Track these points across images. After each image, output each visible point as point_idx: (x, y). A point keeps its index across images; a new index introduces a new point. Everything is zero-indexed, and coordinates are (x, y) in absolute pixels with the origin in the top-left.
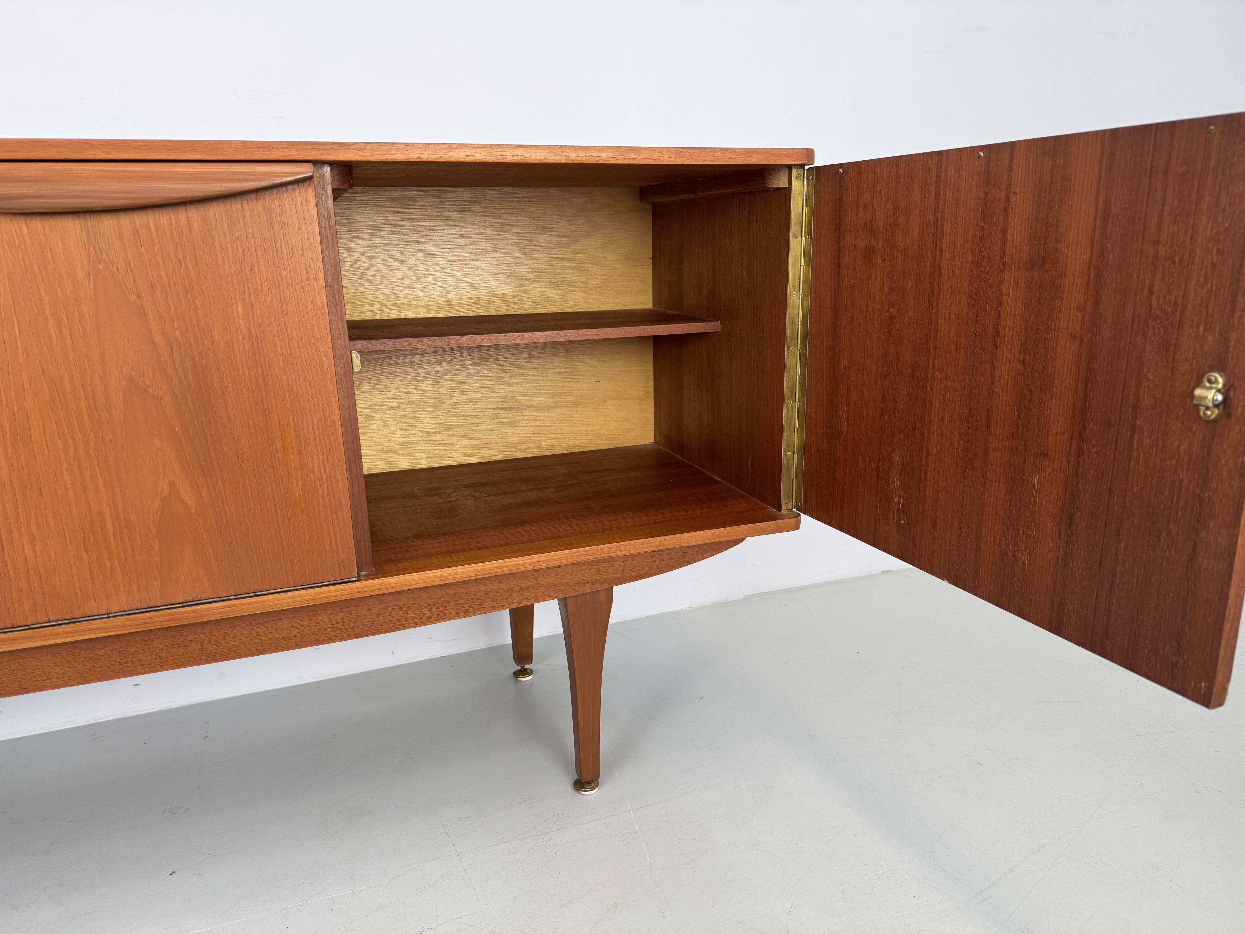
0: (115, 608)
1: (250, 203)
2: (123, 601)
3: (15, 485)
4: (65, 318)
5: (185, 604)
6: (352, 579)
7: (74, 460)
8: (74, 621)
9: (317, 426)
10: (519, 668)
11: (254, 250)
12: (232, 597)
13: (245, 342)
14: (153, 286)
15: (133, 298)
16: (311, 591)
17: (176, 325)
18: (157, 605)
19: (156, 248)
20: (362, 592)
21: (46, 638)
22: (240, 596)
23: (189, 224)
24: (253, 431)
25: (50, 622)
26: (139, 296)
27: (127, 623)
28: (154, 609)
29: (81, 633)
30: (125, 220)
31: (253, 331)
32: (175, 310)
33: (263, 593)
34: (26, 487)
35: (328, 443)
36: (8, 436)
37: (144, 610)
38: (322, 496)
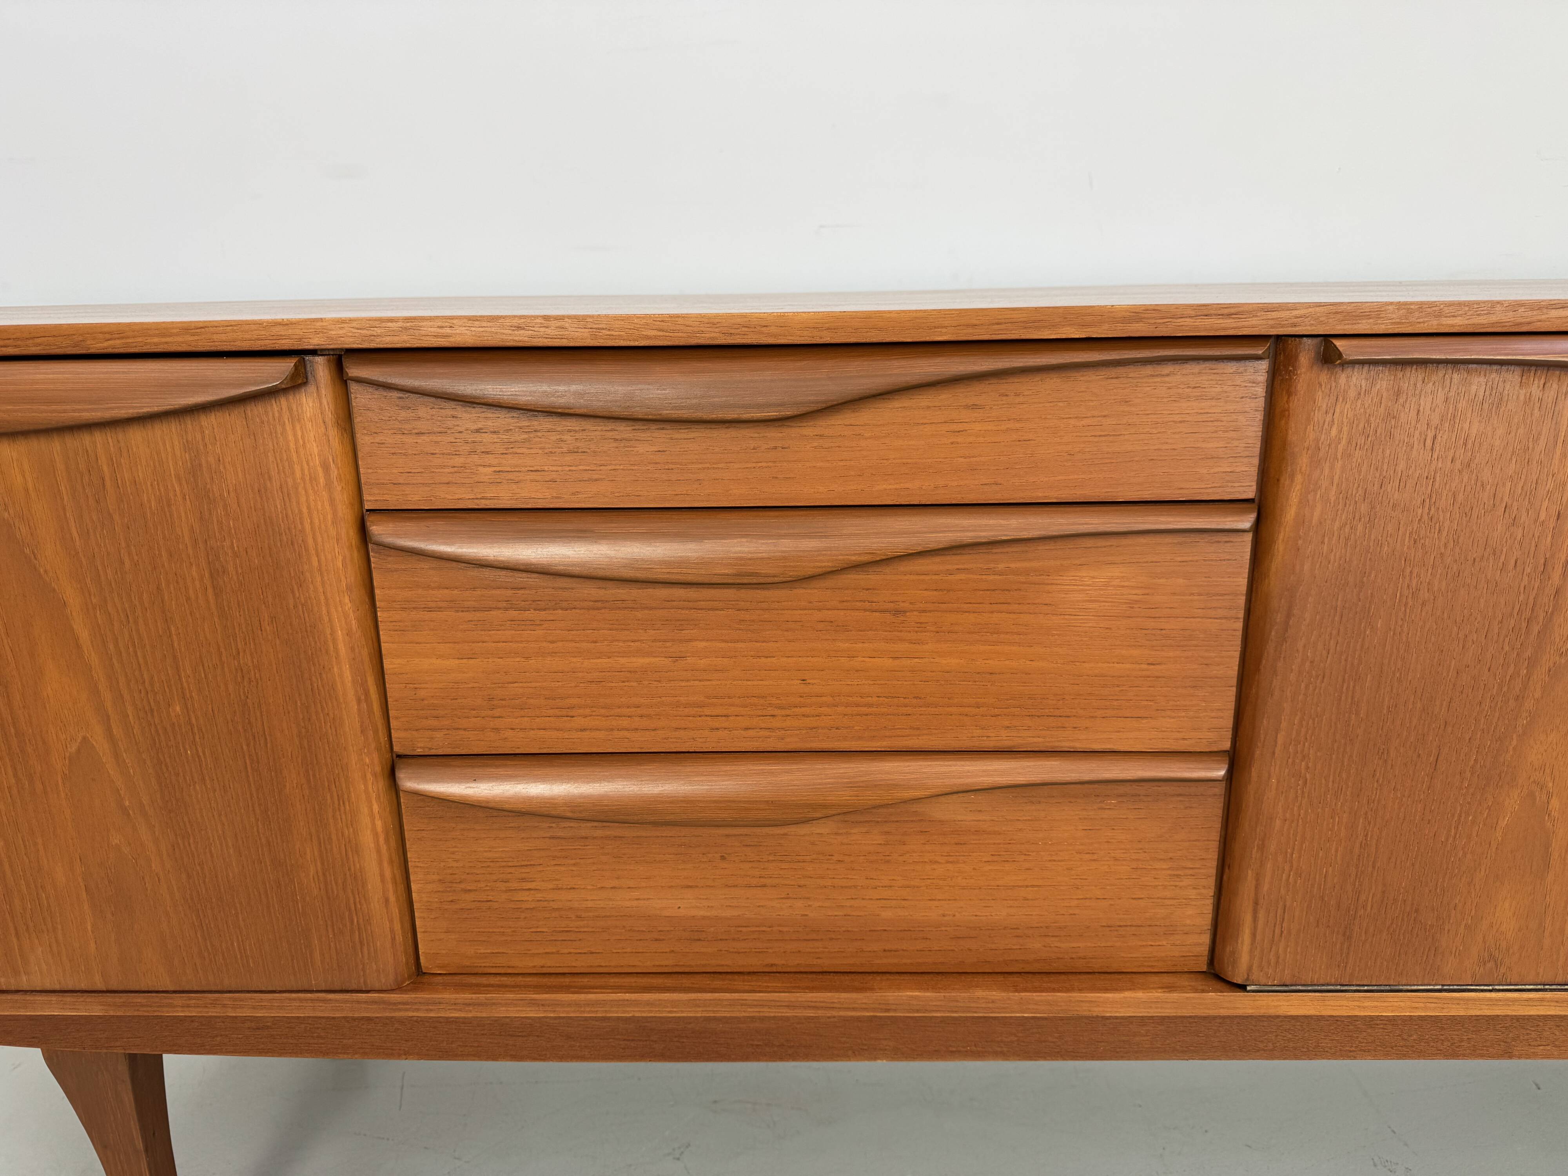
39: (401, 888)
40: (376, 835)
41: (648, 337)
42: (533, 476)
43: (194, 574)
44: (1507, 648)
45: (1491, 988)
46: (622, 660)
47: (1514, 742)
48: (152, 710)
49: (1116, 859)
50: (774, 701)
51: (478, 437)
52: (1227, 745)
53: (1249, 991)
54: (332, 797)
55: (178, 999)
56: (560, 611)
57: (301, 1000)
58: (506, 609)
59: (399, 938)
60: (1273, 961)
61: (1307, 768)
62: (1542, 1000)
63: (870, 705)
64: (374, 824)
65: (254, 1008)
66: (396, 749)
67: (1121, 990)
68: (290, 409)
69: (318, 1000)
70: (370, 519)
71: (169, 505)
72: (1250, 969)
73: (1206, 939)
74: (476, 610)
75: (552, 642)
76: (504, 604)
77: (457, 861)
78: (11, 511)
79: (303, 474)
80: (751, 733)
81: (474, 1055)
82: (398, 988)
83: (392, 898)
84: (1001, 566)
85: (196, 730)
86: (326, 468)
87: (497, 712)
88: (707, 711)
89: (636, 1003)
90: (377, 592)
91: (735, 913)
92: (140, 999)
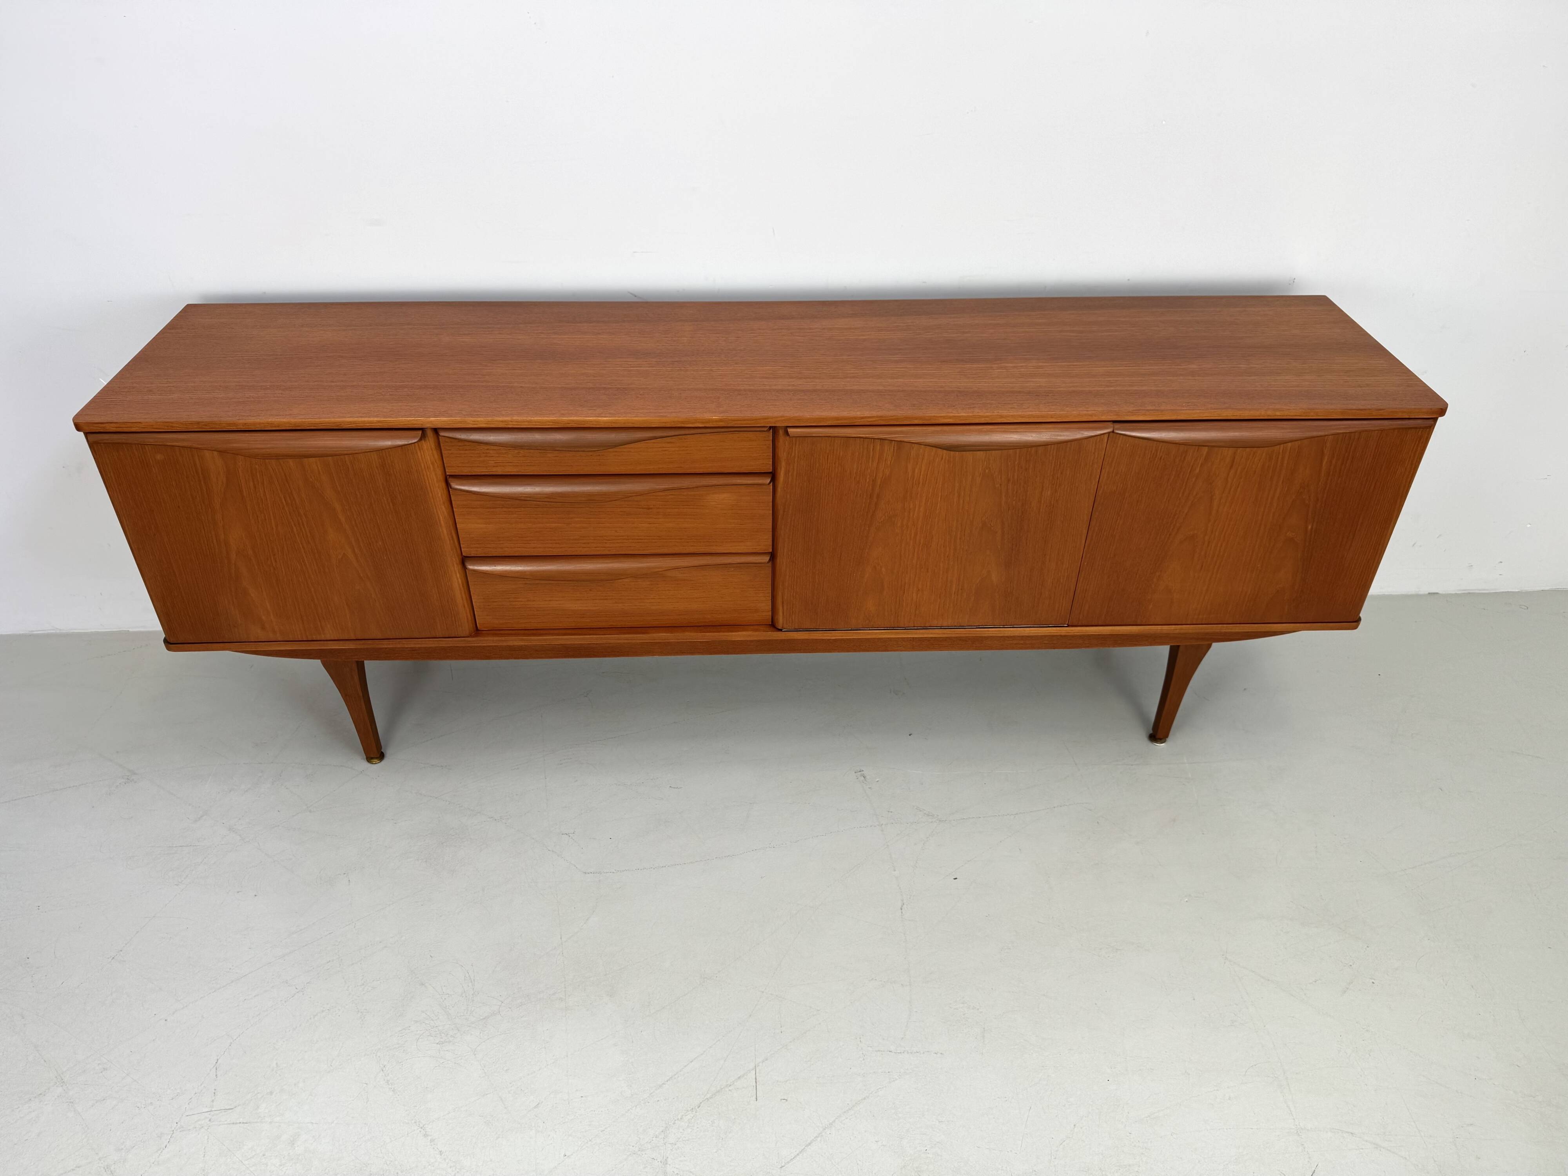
0: (945, 624)
2: (949, 622)
3: (918, 566)
4: (963, 493)
5: (979, 627)
6: (1065, 626)
7: (948, 557)
8: (925, 628)
9: (1071, 550)
11: (1065, 464)
13: (1047, 508)
14: (1009, 480)
15: (998, 486)
17: (1015, 498)
18: (965, 626)
19: (1016, 463)
22: (1006, 627)
24: (1037, 550)
31: (1052, 503)
32: (1016, 492)
33: (1017, 627)
34: (922, 568)
35: (1074, 558)
36: (921, 545)
38: (1062, 584)
39: (469, 602)
40: (459, 584)
41: (549, 425)
42: (510, 464)
43: (385, 499)
44: (860, 521)
45: (868, 629)
46: (548, 525)
47: (867, 551)
48: (370, 544)
49: (735, 588)
50: (605, 538)
51: (488, 451)
52: (771, 551)
53: (784, 631)
54: (442, 572)
55: (385, 642)
56: (522, 509)
57: (434, 641)
58: (502, 508)
59: (470, 619)
60: (791, 622)
61: (795, 559)
62: (886, 633)
63: (641, 539)
64: (458, 581)
65: (415, 644)
66: (463, 554)
67: (739, 631)
68: (419, 446)
69: (440, 641)
70: (450, 480)
71: (374, 476)
72: (783, 624)
73: (770, 613)
74: (490, 508)
75: (520, 519)
76: (501, 506)
77: (489, 592)
78: (313, 478)
79: (424, 466)
80: (598, 549)
81: (500, 658)
82: (470, 636)
83: (466, 606)
84: (685, 493)
85: (387, 550)
86: (433, 464)
87: (501, 542)
88: (581, 541)
89: (562, 639)
90: (453, 502)
91: (597, 608)
92: (370, 642)
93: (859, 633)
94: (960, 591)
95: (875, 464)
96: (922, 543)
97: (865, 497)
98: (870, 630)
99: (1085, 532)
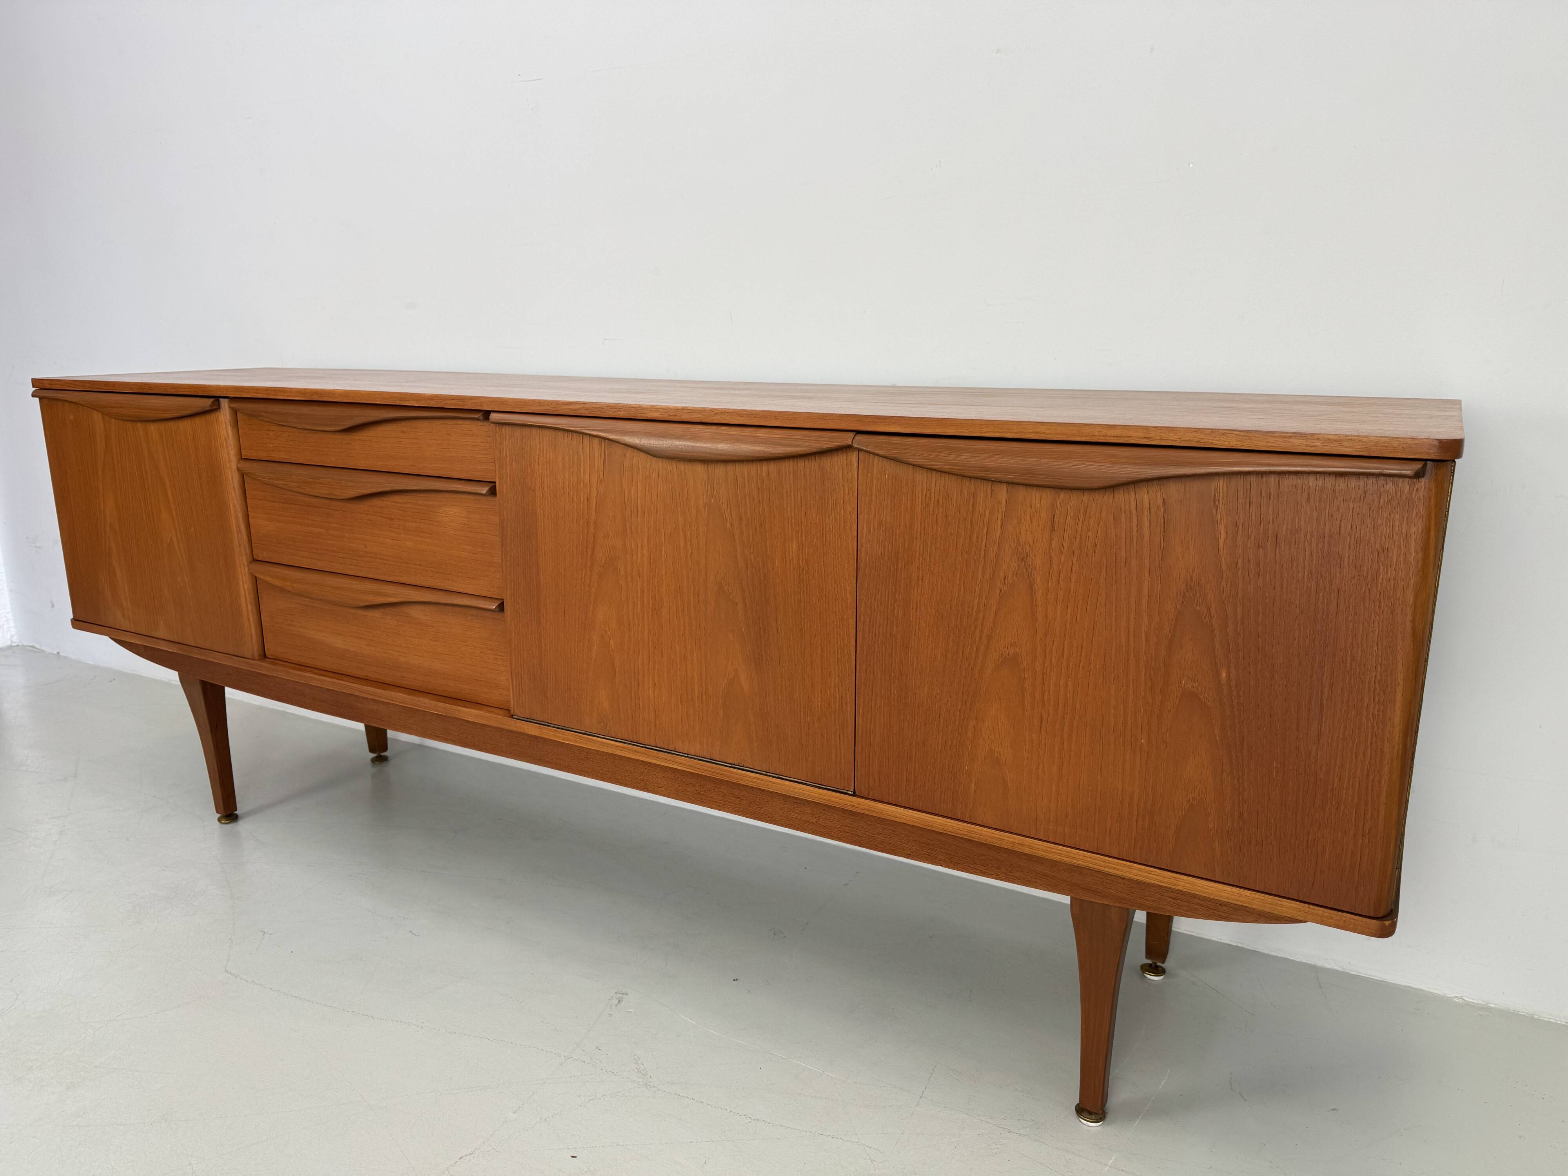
0: (692, 750)
1: (810, 461)
2: (696, 748)
3: (650, 644)
4: (689, 535)
5: (733, 766)
6: (848, 792)
7: (683, 636)
8: (669, 752)
9: (837, 651)
10: (1150, 962)
11: (809, 499)
12: (763, 773)
13: (795, 571)
14: (741, 519)
15: (728, 526)
16: (817, 790)
17: (752, 549)
18: (717, 760)
19: (746, 490)
20: (853, 806)
21: (652, 758)
22: (768, 774)
23: (768, 475)
24: (792, 644)
25: (656, 747)
26: (732, 525)
27: (697, 766)
28: (712, 761)
29: (671, 762)
30: (730, 467)
31: (801, 564)
32: (753, 539)
33: (784, 777)
34: (655, 648)
35: (843, 668)
36: (650, 610)
37: (708, 760)
38: (834, 712)
39: (257, 617)
40: (245, 591)
44: (580, 561)
45: (604, 737)
47: (591, 609)
48: (187, 529)
51: (268, 432)
52: (503, 596)
53: (514, 718)
58: (279, 502)
59: (258, 638)
60: (521, 704)
61: (519, 609)
62: (623, 748)
64: (244, 587)
65: (218, 659)
66: (254, 556)
67: (470, 708)
68: (213, 420)
71: (189, 450)
74: (271, 501)
75: (292, 518)
76: (278, 500)
80: (351, 566)
82: (259, 660)
83: (251, 619)
85: (197, 539)
86: (232, 440)
87: (279, 546)
88: (338, 555)
90: (247, 491)
91: (354, 649)
93: (593, 740)
94: (704, 697)
95: (587, 476)
96: (651, 607)
97: (581, 524)
98: (605, 738)
99: (852, 622)
